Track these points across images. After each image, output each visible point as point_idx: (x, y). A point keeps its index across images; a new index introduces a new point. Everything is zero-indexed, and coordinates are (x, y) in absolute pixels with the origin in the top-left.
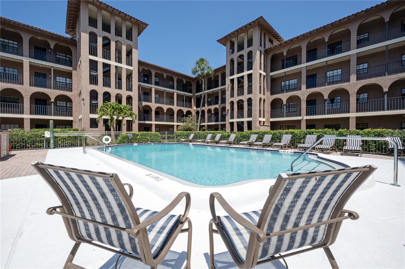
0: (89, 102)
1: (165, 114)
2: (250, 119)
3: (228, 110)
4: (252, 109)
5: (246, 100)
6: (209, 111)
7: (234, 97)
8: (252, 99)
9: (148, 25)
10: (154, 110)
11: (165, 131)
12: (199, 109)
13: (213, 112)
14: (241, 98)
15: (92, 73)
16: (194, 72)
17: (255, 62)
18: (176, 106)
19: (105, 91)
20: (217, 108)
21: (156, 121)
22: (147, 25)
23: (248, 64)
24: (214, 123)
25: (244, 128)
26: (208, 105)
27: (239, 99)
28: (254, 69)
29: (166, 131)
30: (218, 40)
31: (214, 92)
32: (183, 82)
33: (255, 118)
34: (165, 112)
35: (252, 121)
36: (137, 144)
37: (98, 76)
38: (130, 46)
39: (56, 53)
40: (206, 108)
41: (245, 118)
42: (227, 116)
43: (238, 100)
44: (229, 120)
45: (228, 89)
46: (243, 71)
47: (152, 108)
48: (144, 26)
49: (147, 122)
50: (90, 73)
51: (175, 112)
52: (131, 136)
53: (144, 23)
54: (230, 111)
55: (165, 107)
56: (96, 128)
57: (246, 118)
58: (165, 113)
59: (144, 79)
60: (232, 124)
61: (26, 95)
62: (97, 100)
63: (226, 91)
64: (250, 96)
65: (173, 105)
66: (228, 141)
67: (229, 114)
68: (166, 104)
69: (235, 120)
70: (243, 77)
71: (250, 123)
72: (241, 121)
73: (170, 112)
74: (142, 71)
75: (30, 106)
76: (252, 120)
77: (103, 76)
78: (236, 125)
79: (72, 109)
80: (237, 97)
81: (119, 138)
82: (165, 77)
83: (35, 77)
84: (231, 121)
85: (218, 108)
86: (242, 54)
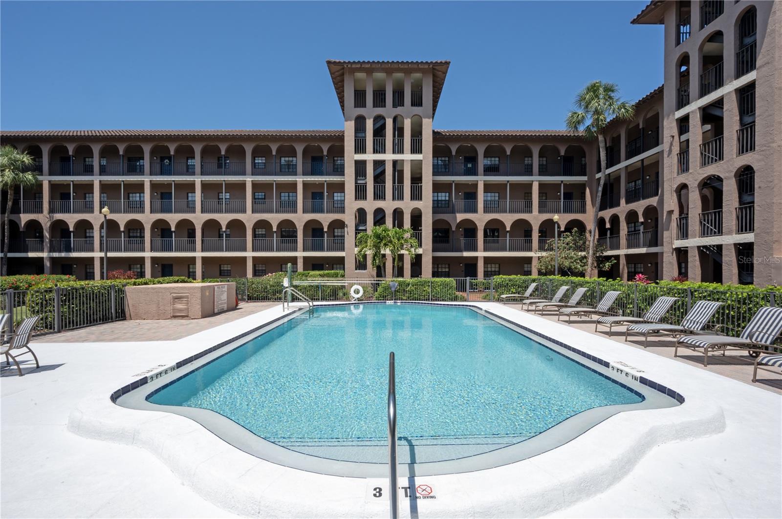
0: (354, 229)
1: (508, 234)
2: (748, 237)
3: (671, 212)
4: (753, 202)
5: (733, 174)
6: (632, 216)
7: (690, 171)
8: (755, 169)
9: (450, 62)
10: (483, 228)
11: (466, 277)
12: (607, 214)
13: (641, 219)
14: (712, 170)
15: (359, 182)
16: (575, 123)
17: (767, 40)
18: (537, 213)
19: (377, 208)
20: (655, 207)
21: (486, 249)
22: (447, 63)
23: (738, 55)
24: (643, 250)
25: (724, 267)
26: (628, 202)
27: (706, 175)
28: (760, 67)
29: (468, 276)
30: (634, 20)
31: (645, 163)
32: (558, 151)
33: (768, 233)
34: (508, 229)
35: (753, 243)
36: (393, 301)
37: (367, 185)
38: (416, 116)
39: (334, 158)
40: (622, 209)
41: (727, 234)
42: (668, 230)
43: (701, 178)
44: (671, 241)
45: (670, 151)
46: (719, 84)
47: (477, 225)
48: (443, 68)
49: (466, 254)
50: (356, 183)
51: (534, 228)
52: (394, 285)
53: (441, 62)
54: (676, 215)
55: (508, 219)
56: (364, 270)
57: (730, 233)
58: (508, 232)
59: (466, 166)
60: (682, 254)
61: (300, 226)
62: (366, 225)
63: (665, 155)
64: (747, 159)
65: (530, 211)
66: (593, 310)
67: (674, 225)
68: (512, 211)
69: (694, 242)
70: (719, 103)
71: (745, 251)
72: (714, 246)
73: (523, 229)
74: (456, 153)
75: (303, 239)
76: (753, 241)
77: (374, 183)
78: (697, 258)
79: (344, 239)
80: (701, 171)
81: (380, 289)
82: (508, 153)
83: (312, 199)
84: (678, 243)
85: (655, 205)
86: (718, 29)
